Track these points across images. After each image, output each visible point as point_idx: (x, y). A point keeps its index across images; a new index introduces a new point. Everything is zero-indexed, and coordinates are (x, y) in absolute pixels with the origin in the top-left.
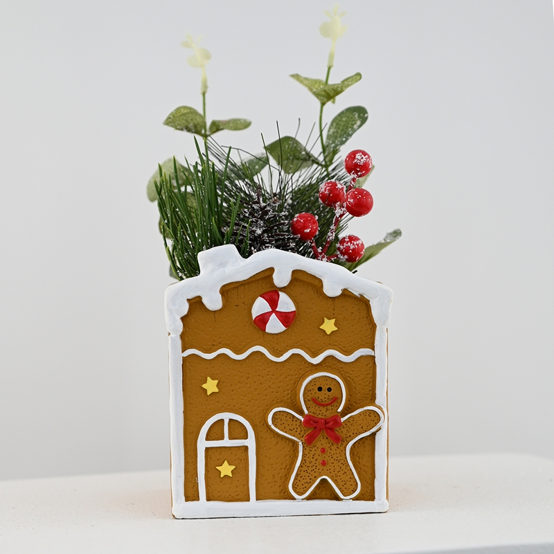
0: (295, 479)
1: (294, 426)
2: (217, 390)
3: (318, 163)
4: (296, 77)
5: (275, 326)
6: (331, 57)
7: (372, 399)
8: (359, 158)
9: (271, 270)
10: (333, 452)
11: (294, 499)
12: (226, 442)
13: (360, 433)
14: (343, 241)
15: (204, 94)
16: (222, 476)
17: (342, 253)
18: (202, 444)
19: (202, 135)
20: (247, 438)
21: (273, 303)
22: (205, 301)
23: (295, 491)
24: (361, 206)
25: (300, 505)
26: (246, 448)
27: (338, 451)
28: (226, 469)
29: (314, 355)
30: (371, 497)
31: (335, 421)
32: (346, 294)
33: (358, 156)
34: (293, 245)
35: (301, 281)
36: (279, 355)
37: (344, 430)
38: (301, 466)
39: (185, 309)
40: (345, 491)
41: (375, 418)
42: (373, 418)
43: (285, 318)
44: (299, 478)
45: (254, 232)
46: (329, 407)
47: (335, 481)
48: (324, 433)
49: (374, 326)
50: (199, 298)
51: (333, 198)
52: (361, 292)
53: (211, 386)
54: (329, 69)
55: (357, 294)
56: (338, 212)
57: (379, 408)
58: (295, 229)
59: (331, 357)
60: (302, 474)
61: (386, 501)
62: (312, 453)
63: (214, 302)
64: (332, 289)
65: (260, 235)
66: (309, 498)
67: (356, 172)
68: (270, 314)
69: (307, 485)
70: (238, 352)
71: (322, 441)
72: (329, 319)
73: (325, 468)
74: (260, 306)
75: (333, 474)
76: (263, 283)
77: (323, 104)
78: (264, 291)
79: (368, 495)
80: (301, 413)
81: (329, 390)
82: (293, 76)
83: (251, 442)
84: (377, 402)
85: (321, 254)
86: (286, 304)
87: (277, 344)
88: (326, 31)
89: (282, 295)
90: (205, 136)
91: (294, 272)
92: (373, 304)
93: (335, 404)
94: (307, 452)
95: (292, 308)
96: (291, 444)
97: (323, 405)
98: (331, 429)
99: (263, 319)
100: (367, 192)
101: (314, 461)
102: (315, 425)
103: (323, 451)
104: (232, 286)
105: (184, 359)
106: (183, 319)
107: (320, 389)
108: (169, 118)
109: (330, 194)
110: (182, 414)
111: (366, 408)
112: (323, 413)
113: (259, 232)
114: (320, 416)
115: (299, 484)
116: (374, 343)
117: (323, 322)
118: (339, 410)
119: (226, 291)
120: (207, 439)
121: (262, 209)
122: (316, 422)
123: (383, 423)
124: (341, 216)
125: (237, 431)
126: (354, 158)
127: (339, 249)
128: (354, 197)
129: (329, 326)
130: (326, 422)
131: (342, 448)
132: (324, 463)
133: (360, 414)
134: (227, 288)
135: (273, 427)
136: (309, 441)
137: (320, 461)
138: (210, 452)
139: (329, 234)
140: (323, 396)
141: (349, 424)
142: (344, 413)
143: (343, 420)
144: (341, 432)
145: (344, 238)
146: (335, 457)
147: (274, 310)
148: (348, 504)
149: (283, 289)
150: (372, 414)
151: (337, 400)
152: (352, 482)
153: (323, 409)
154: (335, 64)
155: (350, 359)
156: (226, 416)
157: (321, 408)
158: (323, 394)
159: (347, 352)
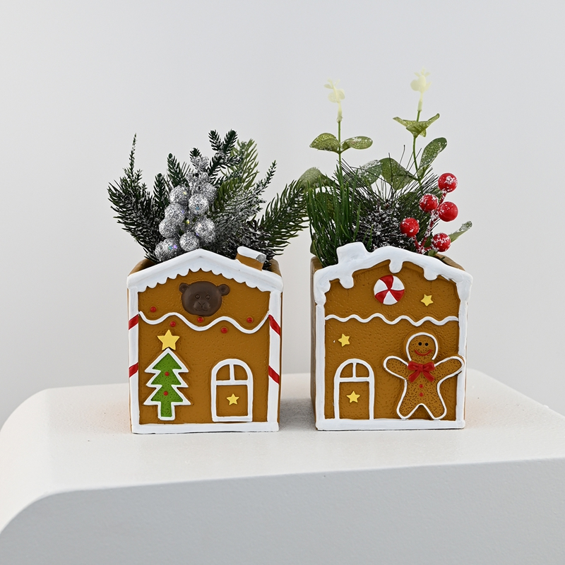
0: (402, 405)
1: (401, 369)
2: (349, 343)
3: (415, 179)
4: (397, 119)
5: (390, 300)
6: (420, 104)
7: (456, 351)
8: (449, 179)
9: (389, 261)
10: (428, 387)
11: (400, 418)
12: (354, 379)
13: (448, 375)
14: (436, 237)
15: (339, 122)
16: (351, 402)
17: (435, 246)
18: (338, 380)
19: (337, 152)
20: (368, 376)
21: (389, 284)
22: (341, 282)
23: (401, 413)
24: (449, 214)
25: (405, 422)
26: (368, 383)
27: (432, 387)
28: (353, 397)
29: (417, 320)
30: (454, 418)
31: (430, 366)
32: (440, 278)
33: (448, 178)
34: (402, 242)
35: (408, 269)
36: (392, 320)
37: (436, 373)
38: (405, 396)
39: (328, 287)
40: (436, 414)
41: (458, 364)
42: (456, 364)
43: (397, 294)
44: (404, 404)
45: (375, 233)
46: (426, 356)
47: (429, 407)
48: (422, 374)
49: (459, 301)
50: (338, 279)
51: (429, 207)
52: (451, 277)
53: (344, 340)
54: (419, 112)
55: (447, 279)
56: (433, 217)
57: (461, 357)
58: (403, 229)
59: (428, 322)
60: (407, 401)
61: (464, 421)
62: (413, 388)
63: (348, 283)
64: (430, 275)
65: (379, 236)
66: (410, 418)
67: (446, 189)
68: (386, 291)
69: (409, 409)
70: (364, 317)
71: (420, 380)
72: (428, 295)
73: (422, 398)
74: (380, 286)
75: (428, 402)
76: (382, 270)
77: (415, 137)
78: (382, 275)
79: (451, 416)
80: (406, 360)
81: (427, 344)
82: (394, 119)
83: (371, 379)
84: (459, 353)
85: (420, 246)
86: (398, 285)
87: (391, 312)
88: (415, 86)
89: (395, 278)
90: (339, 153)
91: (404, 263)
92: (458, 286)
93: (430, 354)
94: (410, 387)
95: (402, 287)
96: (399, 381)
97: (422, 355)
98: (428, 372)
99: (381, 296)
100: (454, 205)
101: (414, 393)
102: (416, 369)
103: (421, 386)
104: (360, 272)
105: (327, 322)
106: (326, 294)
107: (420, 344)
108: (314, 142)
109: (426, 204)
110: (324, 359)
111: (451, 358)
112: (422, 361)
113: (379, 233)
114: (420, 363)
115: (404, 408)
116: (458, 312)
117: (423, 297)
118: (433, 359)
119: (357, 275)
120: (341, 377)
121: (381, 215)
122: (417, 367)
123: (463, 368)
124: (435, 220)
125: (362, 371)
126: (445, 180)
127: (433, 243)
128: (445, 208)
129: (427, 300)
130: (424, 367)
131: (435, 384)
132: (421, 395)
133: (447, 361)
134: (358, 273)
135: (387, 369)
136: (411, 379)
137: (419, 392)
138: (343, 385)
139: (427, 232)
140: (422, 348)
141: (439, 368)
142: (436, 361)
143: (435, 365)
144: (434, 374)
145: (437, 235)
146: (429, 391)
147: (389, 289)
148: (437, 423)
149: (396, 274)
150: (456, 362)
151: (432, 352)
152: (441, 408)
153: (422, 358)
154: (423, 108)
155: (441, 323)
156: (355, 361)
157: (421, 357)
158: (423, 347)
159: (440, 319)
